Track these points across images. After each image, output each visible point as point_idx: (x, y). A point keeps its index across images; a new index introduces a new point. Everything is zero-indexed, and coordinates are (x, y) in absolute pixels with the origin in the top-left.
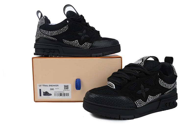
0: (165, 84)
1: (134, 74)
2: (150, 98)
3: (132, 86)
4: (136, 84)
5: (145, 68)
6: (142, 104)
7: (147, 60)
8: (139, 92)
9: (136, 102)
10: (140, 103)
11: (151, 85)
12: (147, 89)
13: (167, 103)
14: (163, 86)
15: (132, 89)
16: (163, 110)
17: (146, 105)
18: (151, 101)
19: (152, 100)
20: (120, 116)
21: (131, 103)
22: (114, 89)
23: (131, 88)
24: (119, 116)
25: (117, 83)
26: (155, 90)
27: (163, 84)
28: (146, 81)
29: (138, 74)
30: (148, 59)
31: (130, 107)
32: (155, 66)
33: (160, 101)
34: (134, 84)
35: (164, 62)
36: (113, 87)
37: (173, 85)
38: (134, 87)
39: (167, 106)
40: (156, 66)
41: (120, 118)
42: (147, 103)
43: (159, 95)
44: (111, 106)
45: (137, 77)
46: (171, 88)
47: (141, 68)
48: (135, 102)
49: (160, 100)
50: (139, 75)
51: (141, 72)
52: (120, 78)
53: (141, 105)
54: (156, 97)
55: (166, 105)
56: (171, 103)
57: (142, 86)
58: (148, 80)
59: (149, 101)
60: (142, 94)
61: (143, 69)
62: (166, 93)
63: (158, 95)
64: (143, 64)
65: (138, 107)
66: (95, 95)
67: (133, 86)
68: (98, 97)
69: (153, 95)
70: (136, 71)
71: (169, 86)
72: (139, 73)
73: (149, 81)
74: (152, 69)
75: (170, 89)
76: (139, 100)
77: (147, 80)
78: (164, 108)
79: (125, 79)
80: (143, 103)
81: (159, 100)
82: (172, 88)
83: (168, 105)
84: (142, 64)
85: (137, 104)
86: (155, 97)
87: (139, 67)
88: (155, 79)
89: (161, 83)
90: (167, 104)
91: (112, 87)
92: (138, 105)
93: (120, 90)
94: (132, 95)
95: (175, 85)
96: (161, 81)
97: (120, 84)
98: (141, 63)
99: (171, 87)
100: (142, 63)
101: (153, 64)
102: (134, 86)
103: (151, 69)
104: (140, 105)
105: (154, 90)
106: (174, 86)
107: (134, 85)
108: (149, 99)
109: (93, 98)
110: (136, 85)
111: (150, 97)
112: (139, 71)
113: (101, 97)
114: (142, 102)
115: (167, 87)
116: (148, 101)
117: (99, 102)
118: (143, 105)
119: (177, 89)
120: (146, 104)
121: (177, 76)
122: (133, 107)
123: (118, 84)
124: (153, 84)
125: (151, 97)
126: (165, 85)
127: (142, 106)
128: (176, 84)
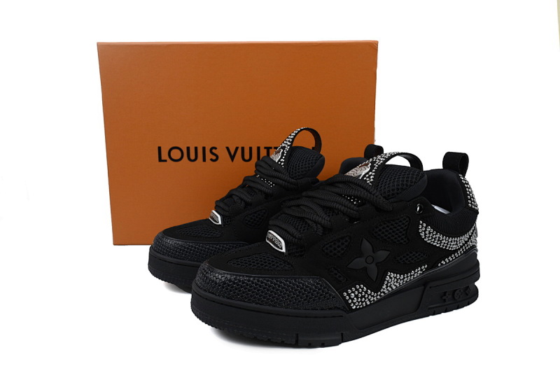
0: (439, 238)
1: (343, 208)
2: (393, 281)
3: (335, 244)
4: (347, 238)
5: (375, 191)
6: (365, 299)
7: (387, 163)
8: (359, 263)
9: (349, 295)
10: (358, 297)
11: (395, 242)
12: (382, 255)
13: (445, 293)
14: (434, 242)
15: (335, 254)
16: (434, 314)
17: (379, 301)
18: (394, 287)
19: (398, 285)
20: (297, 335)
21: (334, 297)
22: (283, 253)
23: (331, 252)
24: (295, 335)
25: (292, 235)
26: (408, 255)
27: (432, 238)
28: (380, 230)
29: (355, 208)
30: (389, 163)
31: (331, 309)
32: (407, 185)
33: (425, 289)
34: (342, 238)
35: (441, 167)
36: (281, 249)
37: (464, 238)
38: (343, 249)
39: (445, 300)
40: (409, 184)
41: (297, 341)
42: (382, 294)
43: (421, 270)
44: (271, 308)
45: (352, 219)
46: (459, 249)
47: (364, 189)
48: (345, 294)
49: (425, 284)
50: (357, 211)
51: (363, 202)
52: (302, 219)
53: (362, 302)
54: (411, 276)
55: (444, 298)
56: (457, 292)
57: (366, 245)
58: (384, 228)
59: (390, 289)
60: (365, 269)
61: (371, 193)
62: (443, 262)
63: (416, 271)
64: (372, 177)
65: (354, 307)
66: (224, 273)
67: (339, 247)
68: (230, 281)
69: (403, 270)
70: (351, 199)
71: (452, 243)
72: (358, 205)
73: (388, 229)
74: (398, 194)
75: (456, 251)
76: (358, 286)
77: (381, 228)
78: (436, 307)
79: (314, 224)
80: (370, 294)
81: (423, 283)
82: (461, 247)
83: (451, 296)
84: (369, 177)
85: (350, 298)
86: (407, 277)
87: (360, 186)
88: (407, 223)
89: (425, 234)
90: (445, 295)
91: (278, 247)
92: (352, 302)
93: (301, 256)
94: (336, 272)
95: (470, 238)
96: (426, 230)
97: (301, 239)
98: (367, 173)
99: (457, 244)
100: (370, 173)
101: (401, 179)
102: (343, 247)
103: (393, 194)
104: (359, 302)
105: (404, 257)
106: (466, 242)
107: (343, 244)
108: (388, 282)
109: (216, 283)
110: (346, 241)
111: (391, 278)
112: (359, 198)
113: (240, 281)
114: (366, 292)
115: (446, 247)
116: (385, 290)
117: (233, 296)
118: (370, 301)
119: (477, 250)
120: (378, 297)
121: (477, 212)
122: (339, 309)
123: (295, 238)
124: (402, 239)
125: (395, 278)
126: (438, 240)
127: (368, 303)
128: (476, 233)
